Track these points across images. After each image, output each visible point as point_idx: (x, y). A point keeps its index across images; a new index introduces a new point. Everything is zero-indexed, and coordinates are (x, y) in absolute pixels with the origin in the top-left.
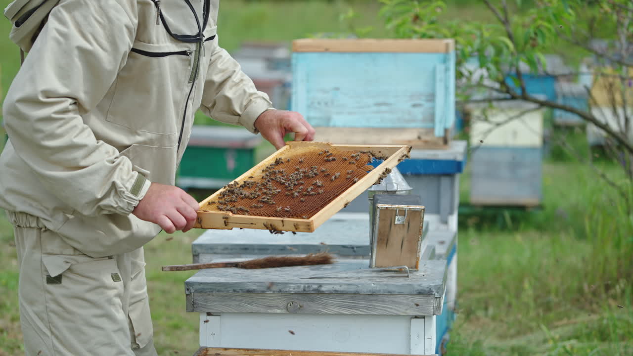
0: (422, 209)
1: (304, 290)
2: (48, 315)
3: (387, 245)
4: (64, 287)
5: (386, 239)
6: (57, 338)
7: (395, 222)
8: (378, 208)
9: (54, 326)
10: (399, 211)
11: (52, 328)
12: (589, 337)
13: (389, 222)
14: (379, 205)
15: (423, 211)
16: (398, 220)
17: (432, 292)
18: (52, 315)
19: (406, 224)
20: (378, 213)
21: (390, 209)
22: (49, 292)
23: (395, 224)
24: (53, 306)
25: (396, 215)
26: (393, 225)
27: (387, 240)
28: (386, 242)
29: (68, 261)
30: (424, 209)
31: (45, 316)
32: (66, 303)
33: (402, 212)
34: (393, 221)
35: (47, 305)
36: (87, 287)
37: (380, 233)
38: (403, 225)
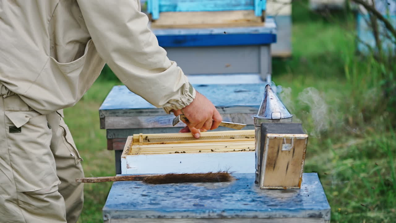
0: (306, 138)
1: (209, 215)
2: (10, 155)
3: (274, 167)
4: (23, 135)
5: (273, 164)
6: (17, 171)
7: (281, 149)
8: (268, 137)
9: (14, 163)
10: (286, 139)
11: (12, 164)
12: (360, 157)
13: (276, 149)
14: (269, 135)
15: (306, 139)
16: (285, 147)
17: (322, 215)
18: (13, 155)
19: (292, 151)
20: (267, 142)
21: (278, 138)
22: (12, 139)
23: (282, 151)
24: (14, 149)
25: (284, 143)
26: (280, 152)
27: (275, 165)
28: (273, 165)
29: (27, 115)
30: (307, 138)
31: (7, 156)
32: (25, 146)
33: (289, 140)
34: (280, 148)
35: (9, 148)
36: (39, 134)
37: (269, 158)
38: (289, 151)
